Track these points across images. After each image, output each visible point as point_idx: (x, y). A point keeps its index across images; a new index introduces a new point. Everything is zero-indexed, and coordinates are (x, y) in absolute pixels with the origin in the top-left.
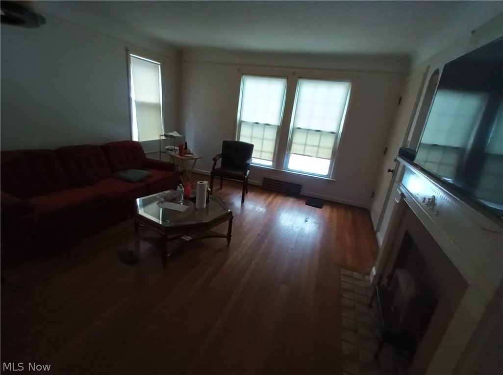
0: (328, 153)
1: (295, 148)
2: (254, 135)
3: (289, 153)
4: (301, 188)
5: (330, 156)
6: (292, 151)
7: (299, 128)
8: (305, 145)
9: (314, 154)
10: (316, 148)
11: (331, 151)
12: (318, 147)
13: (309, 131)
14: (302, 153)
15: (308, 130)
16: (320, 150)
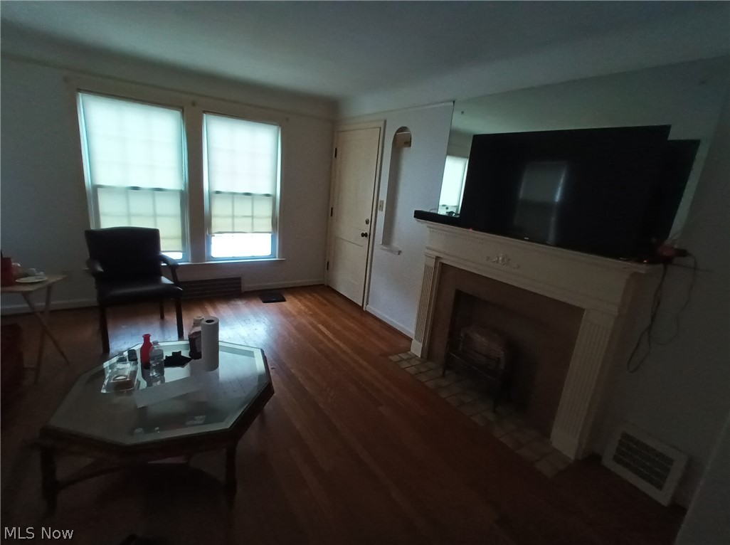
0: (267, 224)
1: (217, 223)
2: (133, 210)
3: (210, 233)
4: (240, 283)
5: (270, 229)
6: (214, 229)
7: (218, 192)
8: (233, 217)
9: (249, 229)
10: (250, 219)
11: (269, 221)
12: (252, 217)
13: (235, 196)
14: (231, 230)
15: (234, 194)
16: (237, 221)
